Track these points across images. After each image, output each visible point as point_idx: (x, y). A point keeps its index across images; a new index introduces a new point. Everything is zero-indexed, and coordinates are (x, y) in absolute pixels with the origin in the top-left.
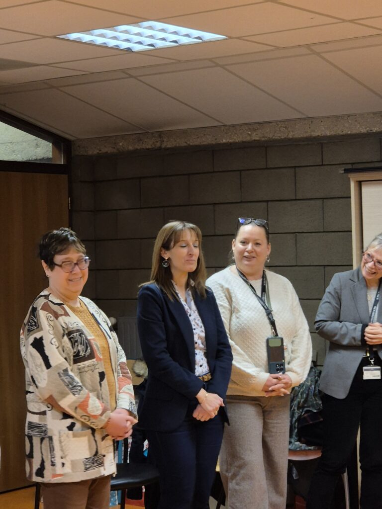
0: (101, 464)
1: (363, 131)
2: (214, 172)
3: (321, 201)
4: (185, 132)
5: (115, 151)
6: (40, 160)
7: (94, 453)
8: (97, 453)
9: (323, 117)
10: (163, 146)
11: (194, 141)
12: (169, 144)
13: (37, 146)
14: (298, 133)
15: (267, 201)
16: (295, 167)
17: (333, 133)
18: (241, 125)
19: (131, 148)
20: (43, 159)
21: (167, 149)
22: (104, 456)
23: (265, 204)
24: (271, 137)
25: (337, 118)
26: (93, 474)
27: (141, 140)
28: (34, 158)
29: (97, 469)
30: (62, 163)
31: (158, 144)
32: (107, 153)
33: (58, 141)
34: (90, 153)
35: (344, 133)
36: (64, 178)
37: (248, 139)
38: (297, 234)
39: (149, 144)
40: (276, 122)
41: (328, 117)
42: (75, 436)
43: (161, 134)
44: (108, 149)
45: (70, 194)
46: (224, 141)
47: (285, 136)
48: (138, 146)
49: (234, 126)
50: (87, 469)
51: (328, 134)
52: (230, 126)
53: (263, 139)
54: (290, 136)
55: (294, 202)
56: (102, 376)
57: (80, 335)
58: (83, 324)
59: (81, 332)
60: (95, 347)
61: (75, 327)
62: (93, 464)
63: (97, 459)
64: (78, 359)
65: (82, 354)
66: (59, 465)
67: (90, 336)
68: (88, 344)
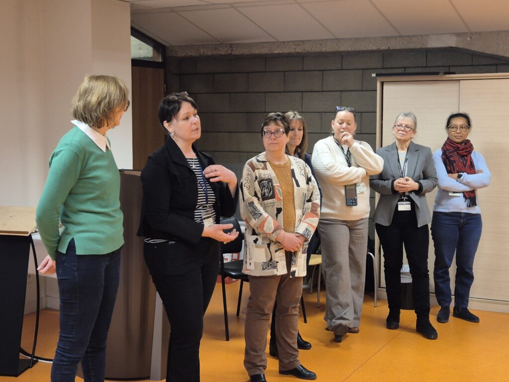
0: (275, 267)
1: (374, 48)
2: (266, 72)
3: (340, 93)
4: (249, 45)
5: (198, 55)
6: (142, 58)
7: (269, 260)
8: (271, 260)
9: (348, 39)
10: (233, 54)
11: (256, 51)
12: (237, 52)
13: (140, 48)
14: (329, 48)
15: (302, 92)
16: (322, 70)
17: (353, 49)
18: (289, 42)
19: (209, 53)
20: (145, 58)
21: (234, 55)
22: (278, 262)
23: (301, 93)
24: (309, 50)
25: (357, 40)
26: (268, 272)
27: (217, 48)
28: (138, 57)
29: (270, 270)
30: (160, 61)
31: (230, 52)
32: (192, 56)
33: (157, 46)
34: (180, 55)
35: (361, 49)
36: (162, 71)
37: (293, 51)
38: (323, 114)
39: (222, 51)
40: (314, 41)
41: (350, 39)
42: (257, 247)
43: (231, 46)
44: (193, 53)
45: (165, 82)
46: (276, 52)
47: (320, 50)
48: (215, 53)
49: (284, 42)
50: (263, 269)
51: (350, 50)
52: (281, 42)
53: (304, 52)
54: (323, 50)
55: (321, 93)
56: (279, 211)
57: (268, 183)
58: (275, 175)
59: (270, 180)
60: (277, 191)
61: (267, 177)
62: (268, 266)
63: (271, 263)
64: (264, 198)
65: (267, 195)
66: (248, 263)
67: (276, 184)
68: (272, 189)
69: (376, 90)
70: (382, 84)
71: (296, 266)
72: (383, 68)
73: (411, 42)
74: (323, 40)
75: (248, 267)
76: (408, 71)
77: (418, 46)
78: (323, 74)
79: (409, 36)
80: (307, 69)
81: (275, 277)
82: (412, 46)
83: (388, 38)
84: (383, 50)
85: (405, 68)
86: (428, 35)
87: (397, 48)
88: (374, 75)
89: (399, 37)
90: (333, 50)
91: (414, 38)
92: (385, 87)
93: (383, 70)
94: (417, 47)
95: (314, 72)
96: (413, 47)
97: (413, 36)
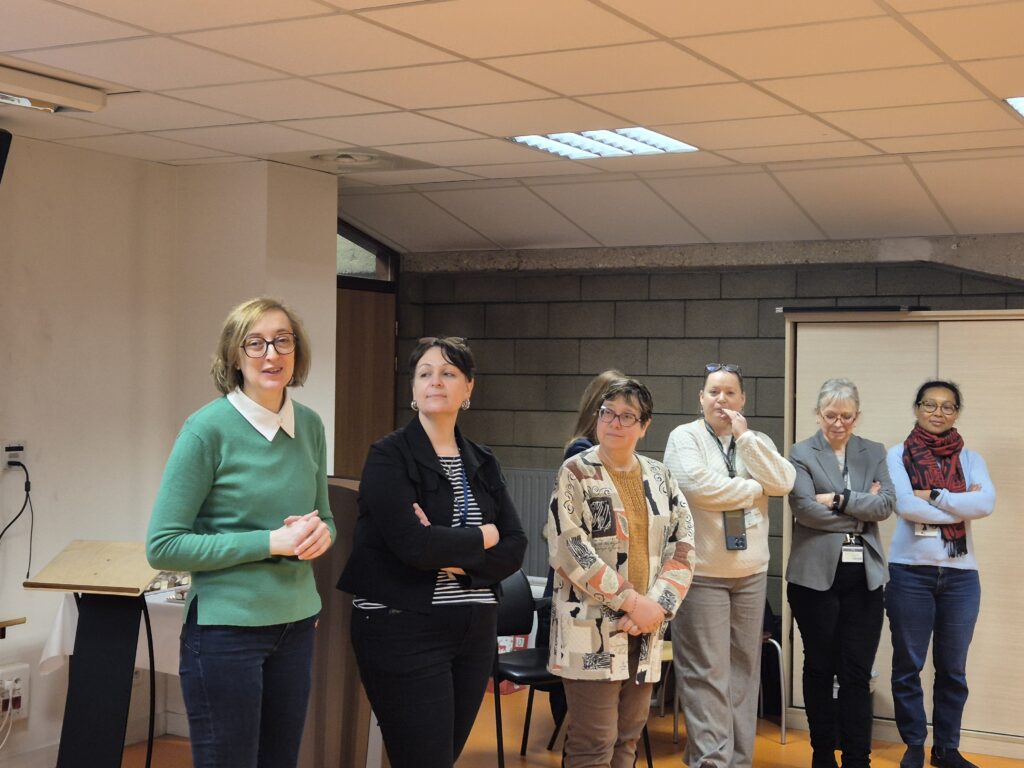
0: (608, 665)
1: (781, 261)
2: (581, 301)
3: (716, 341)
4: (551, 253)
5: (457, 269)
6: (356, 274)
7: (598, 649)
8: (601, 650)
9: (731, 244)
10: (521, 268)
11: (564, 264)
12: (529, 265)
13: (353, 257)
14: (697, 260)
15: (648, 338)
16: (685, 300)
17: (741, 263)
18: (624, 248)
19: (478, 267)
20: (360, 274)
21: (524, 271)
22: (613, 656)
23: (645, 341)
24: (661, 263)
25: (748, 245)
26: (595, 674)
27: (492, 259)
28: (348, 271)
29: (599, 670)
30: (389, 280)
31: (515, 265)
32: (446, 271)
33: (385, 253)
34: (424, 270)
35: (756, 263)
36: (391, 298)
37: (630, 264)
38: (686, 379)
39: (503, 264)
40: (670, 246)
41: (737, 244)
42: (576, 624)
43: (518, 254)
44: (448, 266)
45: (398, 319)
46: (601, 266)
47: (681, 263)
48: (489, 266)
49: (614, 249)
50: (586, 667)
51: (735, 264)
52: (610, 248)
53: (650, 266)
54: (686, 264)
55: (682, 341)
56: (622, 558)
57: (604, 505)
58: (616, 491)
59: (607, 501)
60: (619, 522)
61: (602, 494)
62: (595, 662)
63: (601, 657)
64: (596, 533)
65: (600, 527)
66: (559, 655)
67: (618, 508)
68: (610, 517)
69: (784, 338)
70: (795, 326)
71: (648, 663)
72: (796, 298)
73: (847, 252)
74: (687, 246)
75: (559, 661)
76: (841, 303)
77: (862, 258)
78: (685, 308)
79: (844, 241)
80: (656, 298)
81: (607, 682)
82: (849, 258)
83: (804, 244)
84: (797, 265)
85: (837, 298)
86: (880, 240)
87: (823, 262)
88: (779, 310)
89: (825, 241)
90: (705, 264)
91: (853, 244)
92: (801, 332)
93: (796, 301)
94: (859, 261)
95: (670, 303)
96: (851, 261)
97: (852, 241)
